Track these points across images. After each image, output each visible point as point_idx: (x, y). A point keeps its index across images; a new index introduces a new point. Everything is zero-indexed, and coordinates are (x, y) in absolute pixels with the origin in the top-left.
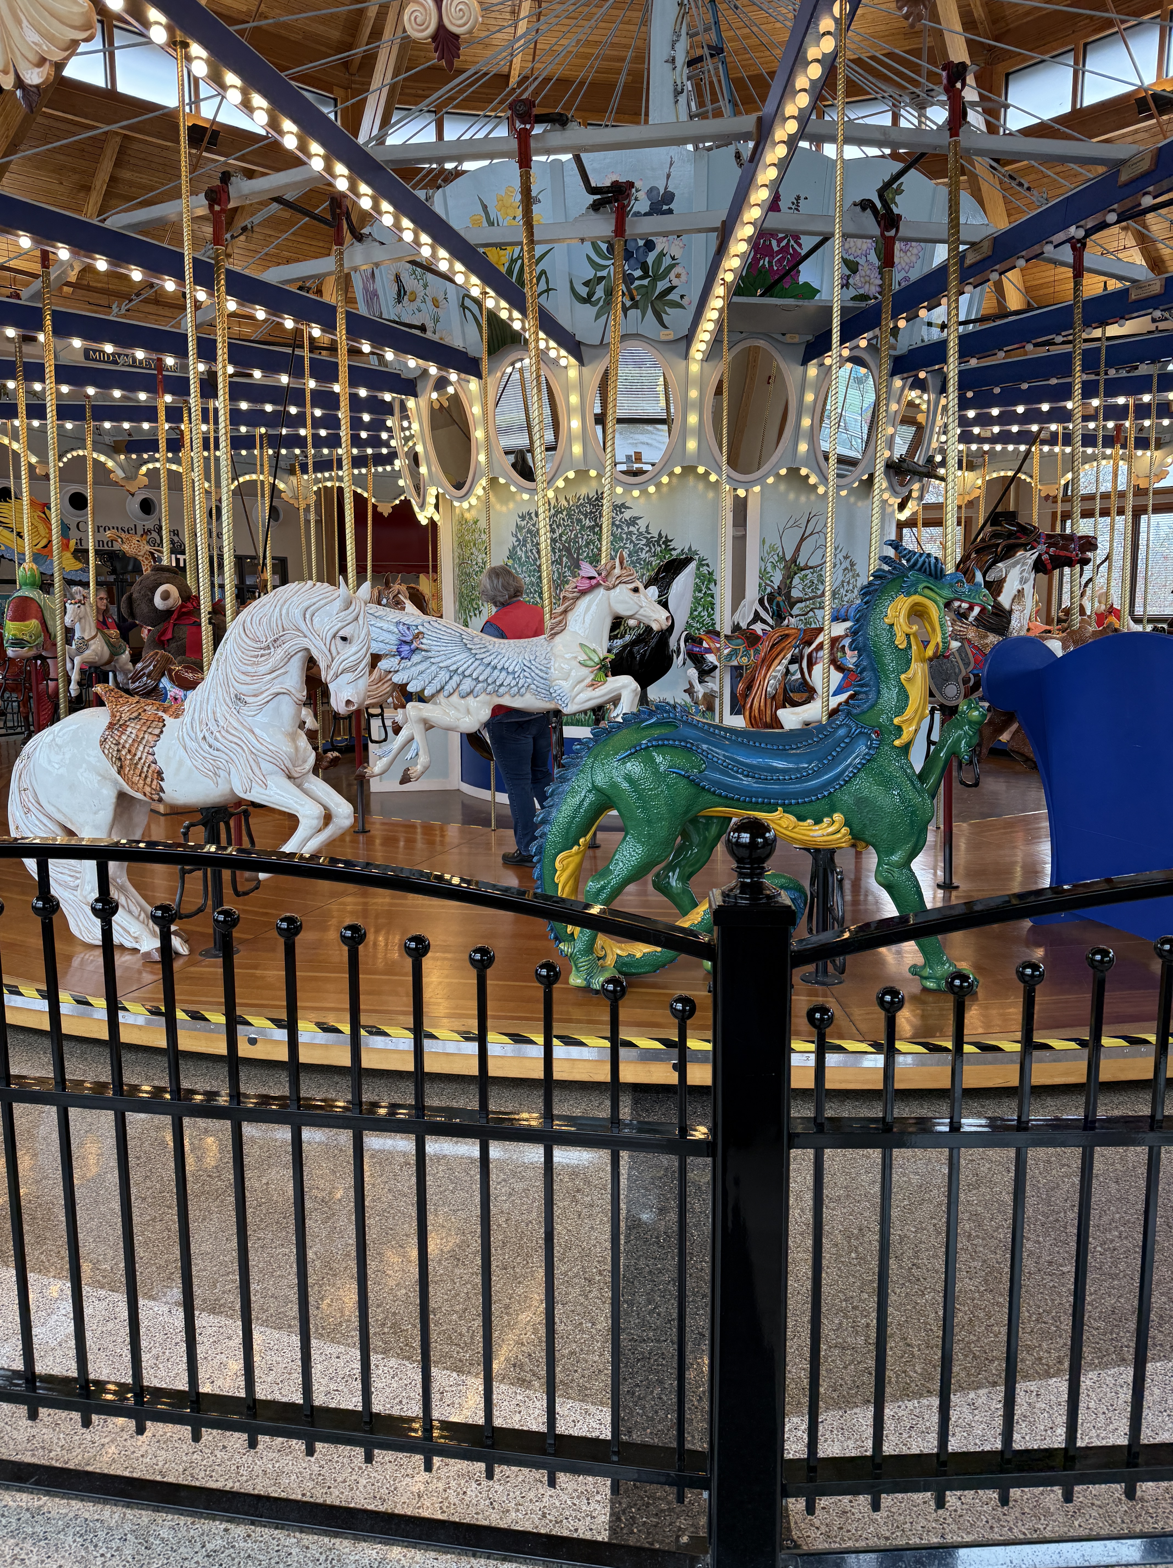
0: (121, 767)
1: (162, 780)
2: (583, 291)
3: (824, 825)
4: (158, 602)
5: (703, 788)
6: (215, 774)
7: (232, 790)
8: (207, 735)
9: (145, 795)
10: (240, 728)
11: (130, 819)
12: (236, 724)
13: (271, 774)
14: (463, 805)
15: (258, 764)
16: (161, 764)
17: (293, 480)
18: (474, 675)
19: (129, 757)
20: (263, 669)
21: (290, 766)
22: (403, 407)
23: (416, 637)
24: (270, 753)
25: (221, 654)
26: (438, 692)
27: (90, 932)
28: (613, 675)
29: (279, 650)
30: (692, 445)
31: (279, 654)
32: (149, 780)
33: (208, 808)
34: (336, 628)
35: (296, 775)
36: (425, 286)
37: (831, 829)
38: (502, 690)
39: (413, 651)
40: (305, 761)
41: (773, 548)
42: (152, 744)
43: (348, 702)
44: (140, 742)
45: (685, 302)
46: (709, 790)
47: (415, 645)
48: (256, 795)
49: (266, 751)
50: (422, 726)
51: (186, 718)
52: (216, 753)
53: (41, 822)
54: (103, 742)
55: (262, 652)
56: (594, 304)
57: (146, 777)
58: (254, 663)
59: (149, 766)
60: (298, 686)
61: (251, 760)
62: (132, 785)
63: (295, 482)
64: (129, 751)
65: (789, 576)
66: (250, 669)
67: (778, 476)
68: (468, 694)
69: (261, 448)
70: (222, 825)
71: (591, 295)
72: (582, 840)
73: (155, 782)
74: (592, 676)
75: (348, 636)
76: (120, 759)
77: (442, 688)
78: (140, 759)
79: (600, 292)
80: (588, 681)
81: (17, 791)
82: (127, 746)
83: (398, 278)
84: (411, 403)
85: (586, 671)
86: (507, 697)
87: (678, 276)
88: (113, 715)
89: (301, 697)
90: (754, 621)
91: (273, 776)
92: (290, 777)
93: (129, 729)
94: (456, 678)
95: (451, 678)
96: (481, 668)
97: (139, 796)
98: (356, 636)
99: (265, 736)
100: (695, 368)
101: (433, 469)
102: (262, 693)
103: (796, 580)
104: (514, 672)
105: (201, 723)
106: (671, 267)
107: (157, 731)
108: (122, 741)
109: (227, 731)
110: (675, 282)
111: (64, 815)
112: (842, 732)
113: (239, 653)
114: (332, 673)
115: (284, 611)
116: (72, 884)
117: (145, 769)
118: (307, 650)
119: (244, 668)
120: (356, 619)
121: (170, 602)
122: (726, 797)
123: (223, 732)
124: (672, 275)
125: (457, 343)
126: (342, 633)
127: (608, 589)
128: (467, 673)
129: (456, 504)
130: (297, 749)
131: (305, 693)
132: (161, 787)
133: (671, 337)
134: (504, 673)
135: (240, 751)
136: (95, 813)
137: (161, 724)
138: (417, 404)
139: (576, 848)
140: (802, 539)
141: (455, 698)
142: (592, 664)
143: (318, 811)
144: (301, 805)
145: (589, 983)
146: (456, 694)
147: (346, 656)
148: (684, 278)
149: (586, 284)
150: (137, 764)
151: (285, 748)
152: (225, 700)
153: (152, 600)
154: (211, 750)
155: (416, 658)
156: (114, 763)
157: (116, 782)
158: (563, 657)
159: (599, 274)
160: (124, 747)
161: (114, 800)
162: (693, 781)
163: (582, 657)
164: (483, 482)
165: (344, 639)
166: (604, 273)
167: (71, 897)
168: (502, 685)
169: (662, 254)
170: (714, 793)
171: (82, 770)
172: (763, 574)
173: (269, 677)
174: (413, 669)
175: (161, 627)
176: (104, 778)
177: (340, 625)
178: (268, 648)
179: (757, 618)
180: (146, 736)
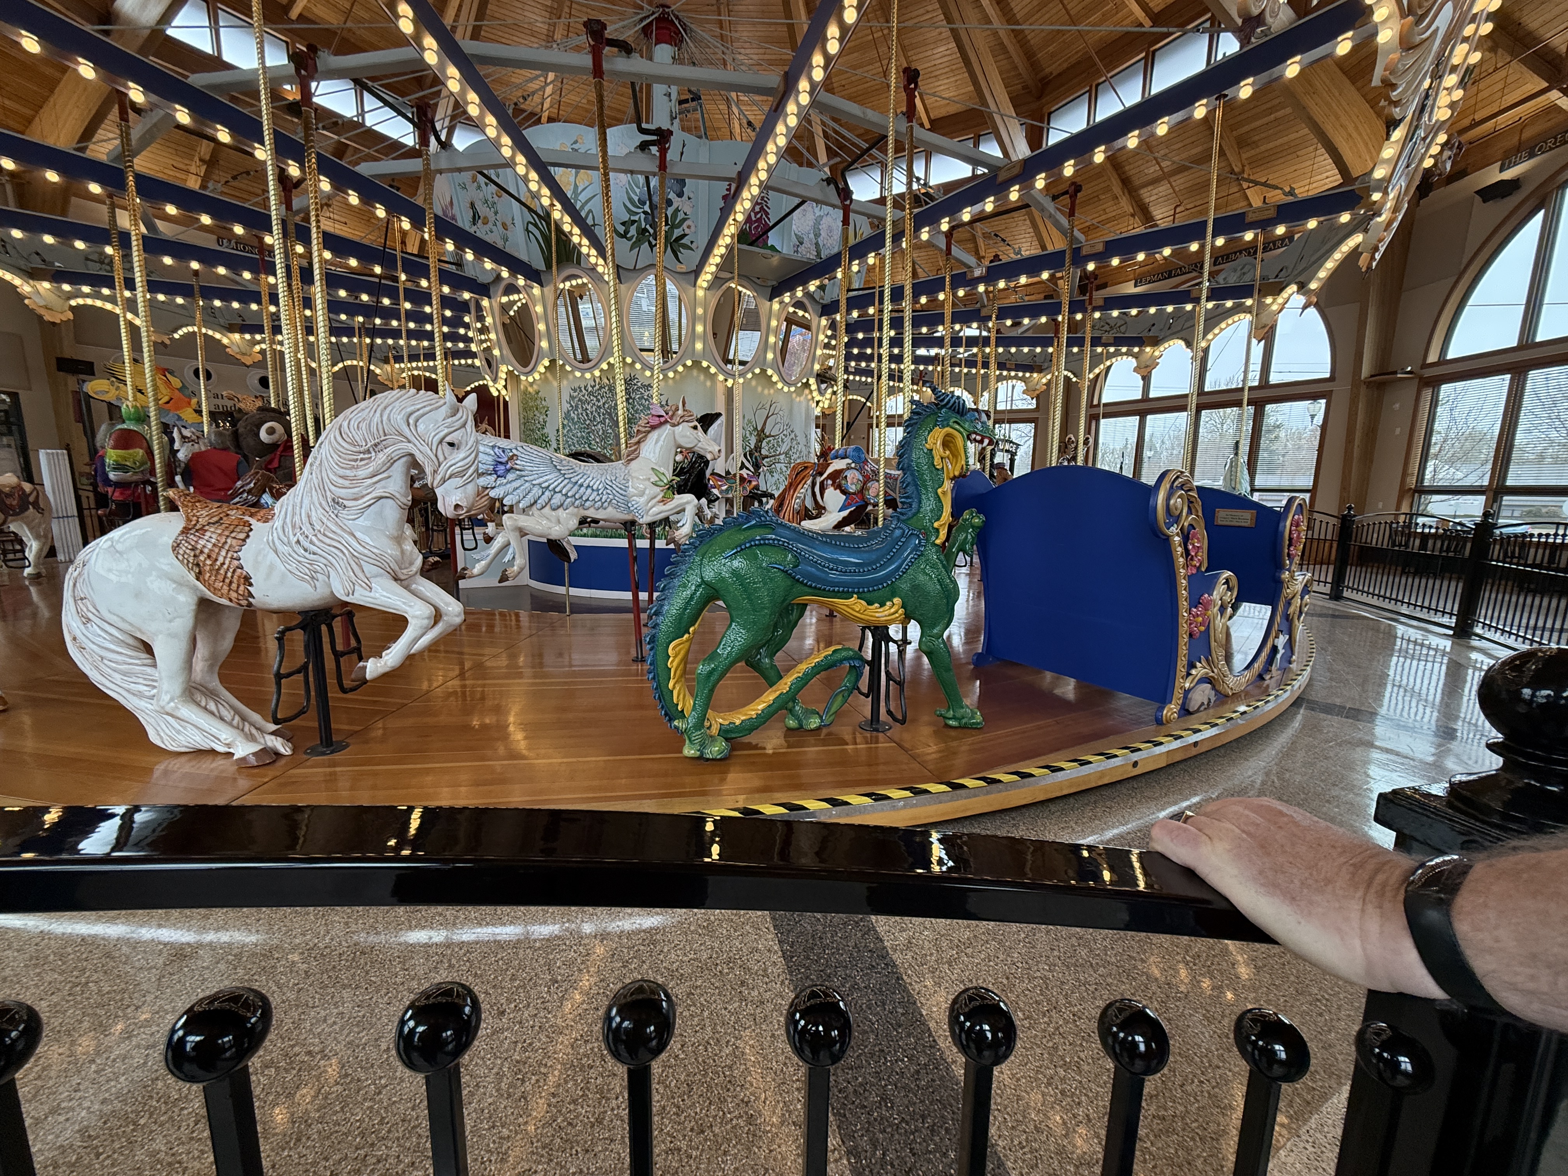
0: (200, 573)
1: (251, 585)
2: (621, 229)
3: (887, 607)
4: (263, 435)
5: (798, 580)
6: (313, 578)
7: (332, 592)
8: (301, 539)
9: (231, 600)
10: (339, 531)
11: (219, 624)
12: (334, 528)
13: (376, 576)
14: (532, 596)
15: (361, 567)
16: (248, 568)
17: (388, 368)
18: (564, 492)
19: (208, 562)
20: (362, 473)
21: (397, 568)
22: (479, 308)
23: (511, 458)
24: (374, 556)
25: (316, 458)
26: (532, 505)
27: (174, 740)
28: (679, 493)
29: (381, 455)
30: (699, 346)
31: (382, 457)
32: (234, 586)
33: (307, 612)
34: (442, 434)
35: (403, 577)
36: (496, 213)
37: (893, 610)
38: (588, 504)
39: (508, 471)
40: (411, 564)
41: (750, 421)
42: (237, 548)
43: (457, 506)
44: (222, 547)
45: (693, 246)
46: (802, 583)
47: (509, 465)
48: (360, 597)
49: (370, 554)
50: (517, 534)
51: (277, 523)
52: (312, 557)
53: (106, 632)
54: (176, 547)
55: (362, 456)
56: (629, 239)
57: (231, 582)
58: (353, 467)
59: (234, 571)
60: (402, 491)
61: (352, 563)
62: (215, 591)
63: (389, 369)
64: (209, 557)
65: (760, 441)
66: (348, 473)
67: (753, 373)
68: (559, 507)
69: (360, 337)
70: (324, 628)
71: (626, 232)
72: (691, 629)
73: (242, 588)
74: (662, 494)
75: (456, 442)
76: (198, 565)
77: (535, 502)
78: (223, 564)
79: (633, 231)
80: (660, 497)
81: (71, 601)
82: (206, 551)
83: (472, 205)
84: (485, 303)
85: (658, 489)
86: (592, 510)
87: (689, 227)
88: (189, 520)
89: (405, 501)
90: (741, 469)
91: (378, 579)
92: (396, 579)
93: (208, 534)
94: (547, 493)
95: (543, 493)
96: (570, 485)
97: (224, 601)
98: (464, 443)
99: (368, 540)
100: (700, 293)
101: (505, 352)
102: (363, 497)
103: (764, 444)
104: (598, 490)
105: (294, 527)
106: (684, 220)
107: (242, 536)
108: (199, 547)
109: (324, 535)
110: (687, 231)
111: (131, 624)
112: (898, 533)
113: (335, 457)
114: (438, 478)
115: (385, 418)
116: (147, 694)
117: (229, 574)
118: (412, 455)
119: (341, 472)
120: (464, 425)
121: (275, 437)
122: (815, 588)
123: (319, 536)
124: (685, 226)
125: (524, 257)
126: (448, 439)
127: (674, 425)
128: (557, 490)
129: (523, 378)
130: (403, 552)
131: (410, 498)
132: (249, 592)
133: (684, 270)
134: (589, 490)
135: (340, 555)
136: (170, 621)
137: (247, 529)
138: (490, 303)
139: (686, 636)
140: (767, 418)
141: (547, 510)
142: (662, 484)
143: (428, 611)
144: (410, 606)
145: (702, 753)
146: (548, 507)
147: (453, 462)
148: (693, 228)
149: (623, 224)
150: (219, 569)
151: (391, 551)
152: (321, 504)
153: (258, 435)
154: (307, 554)
155: (510, 476)
156: (190, 570)
157: (196, 589)
158: (638, 479)
159: (633, 218)
160: (202, 552)
161: (194, 607)
162: (790, 575)
163: (654, 478)
164: (546, 362)
165: (451, 445)
166: (636, 218)
167: (149, 706)
168: (587, 500)
169: (677, 210)
170: (806, 585)
171: (151, 578)
172: (744, 438)
173: (370, 481)
174: (508, 486)
175: (267, 458)
176: (180, 584)
177: (446, 431)
178: (368, 452)
179: (743, 466)
180: (229, 541)
